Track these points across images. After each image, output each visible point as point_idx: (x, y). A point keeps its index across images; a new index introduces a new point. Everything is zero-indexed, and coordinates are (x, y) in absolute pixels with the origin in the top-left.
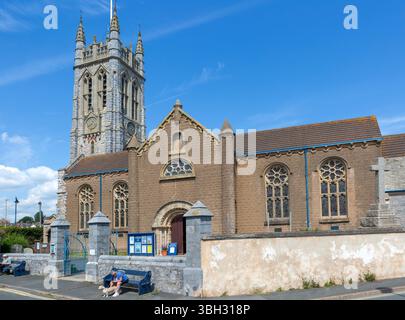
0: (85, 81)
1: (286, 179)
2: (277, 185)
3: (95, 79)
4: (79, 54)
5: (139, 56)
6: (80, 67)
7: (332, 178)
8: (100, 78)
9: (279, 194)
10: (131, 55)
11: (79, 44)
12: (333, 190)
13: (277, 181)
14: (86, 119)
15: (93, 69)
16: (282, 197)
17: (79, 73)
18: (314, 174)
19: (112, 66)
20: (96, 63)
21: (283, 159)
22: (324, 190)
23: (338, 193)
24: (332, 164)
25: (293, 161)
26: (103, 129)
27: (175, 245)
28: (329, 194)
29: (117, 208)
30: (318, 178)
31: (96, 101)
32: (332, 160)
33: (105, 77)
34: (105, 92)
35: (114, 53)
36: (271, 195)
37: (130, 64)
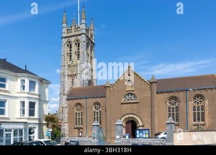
0: (68, 45)
1: (177, 104)
2: (173, 106)
3: (73, 44)
4: (64, 30)
5: (92, 32)
6: (66, 37)
7: (198, 104)
8: (76, 44)
9: (174, 111)
10: (90, 31)
11: (64, 25)
12: (198, 110)
13: (173, 104)
14: (69, 66)
15: (73, 39)
16: (175, 113)
17: (65, 41)
18: (190, 102)
19: (83, 38)
20: (74, 36)
21: (176, 94)
22: (194, 110)
23: (200, 112)
24: (198, 98)
25: (180, 95)
26: (78, 72)
27: (128, 134)
28: (196, 112)
29: (94, 115)
30: (191, 104)
31: (74, 57)
32: (198, 96)
33: (79, 44)
34: (79, 52)
35: (84, 31)
36: (170, 111)
37: (89, 36)
